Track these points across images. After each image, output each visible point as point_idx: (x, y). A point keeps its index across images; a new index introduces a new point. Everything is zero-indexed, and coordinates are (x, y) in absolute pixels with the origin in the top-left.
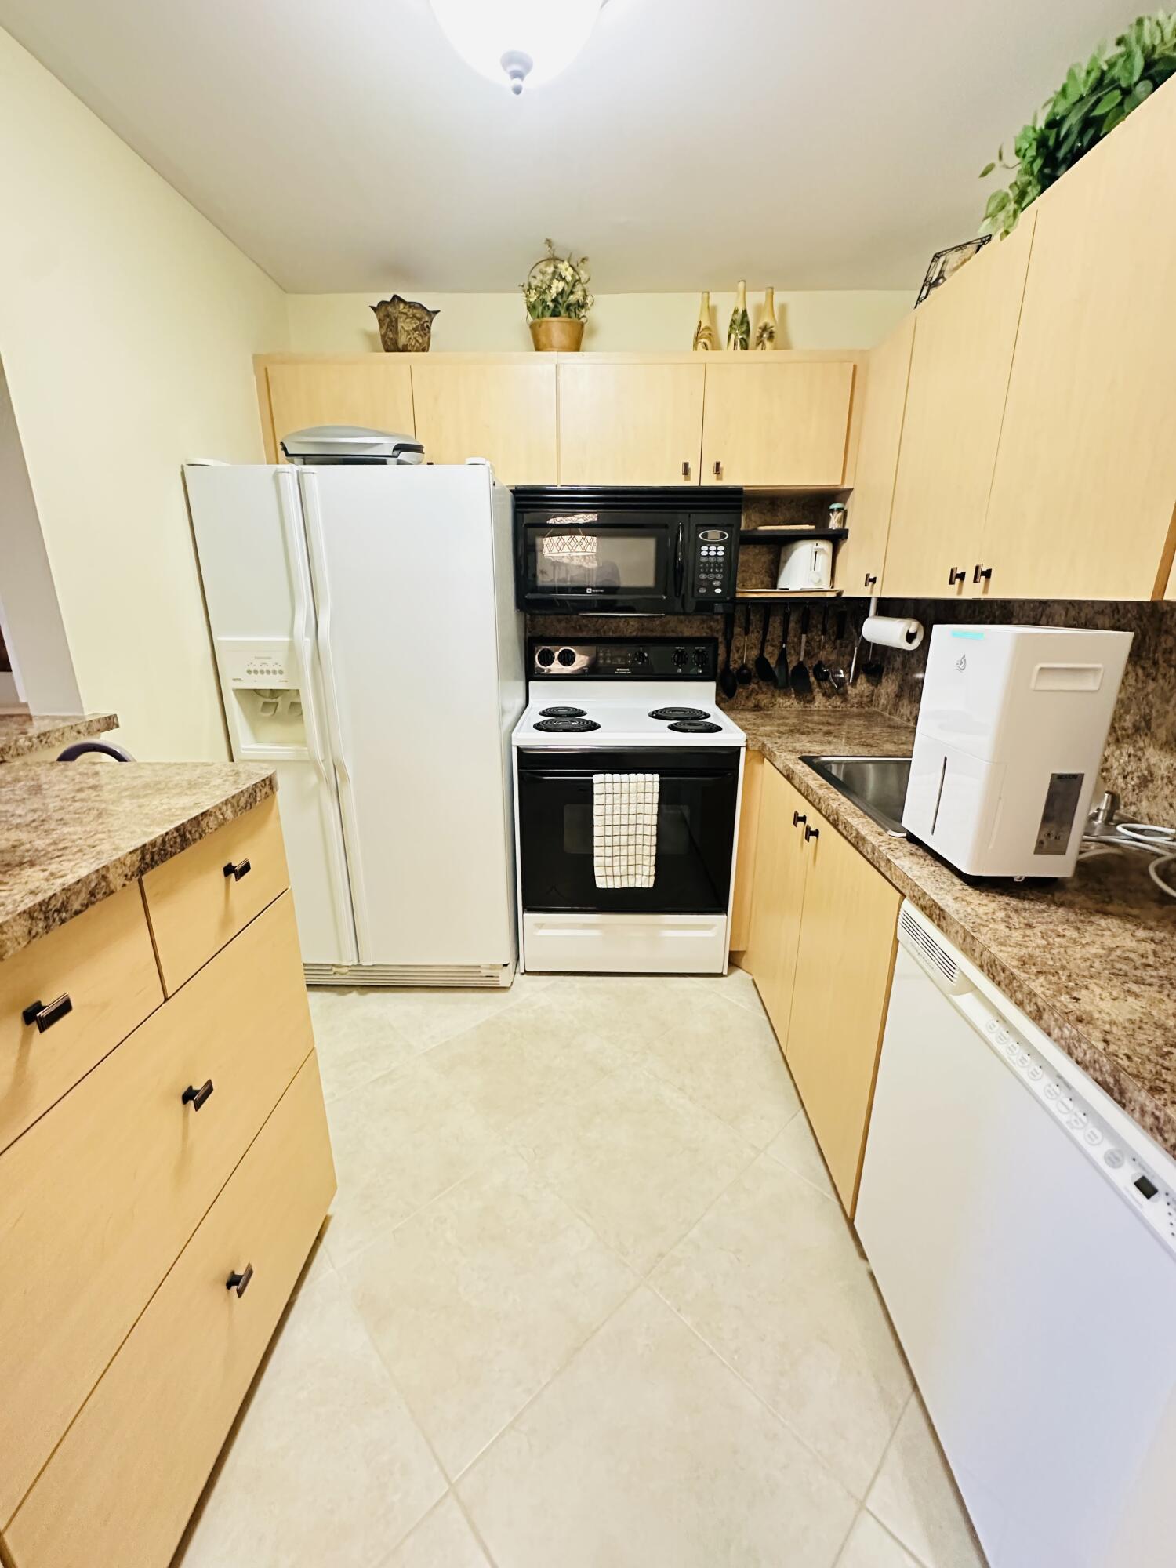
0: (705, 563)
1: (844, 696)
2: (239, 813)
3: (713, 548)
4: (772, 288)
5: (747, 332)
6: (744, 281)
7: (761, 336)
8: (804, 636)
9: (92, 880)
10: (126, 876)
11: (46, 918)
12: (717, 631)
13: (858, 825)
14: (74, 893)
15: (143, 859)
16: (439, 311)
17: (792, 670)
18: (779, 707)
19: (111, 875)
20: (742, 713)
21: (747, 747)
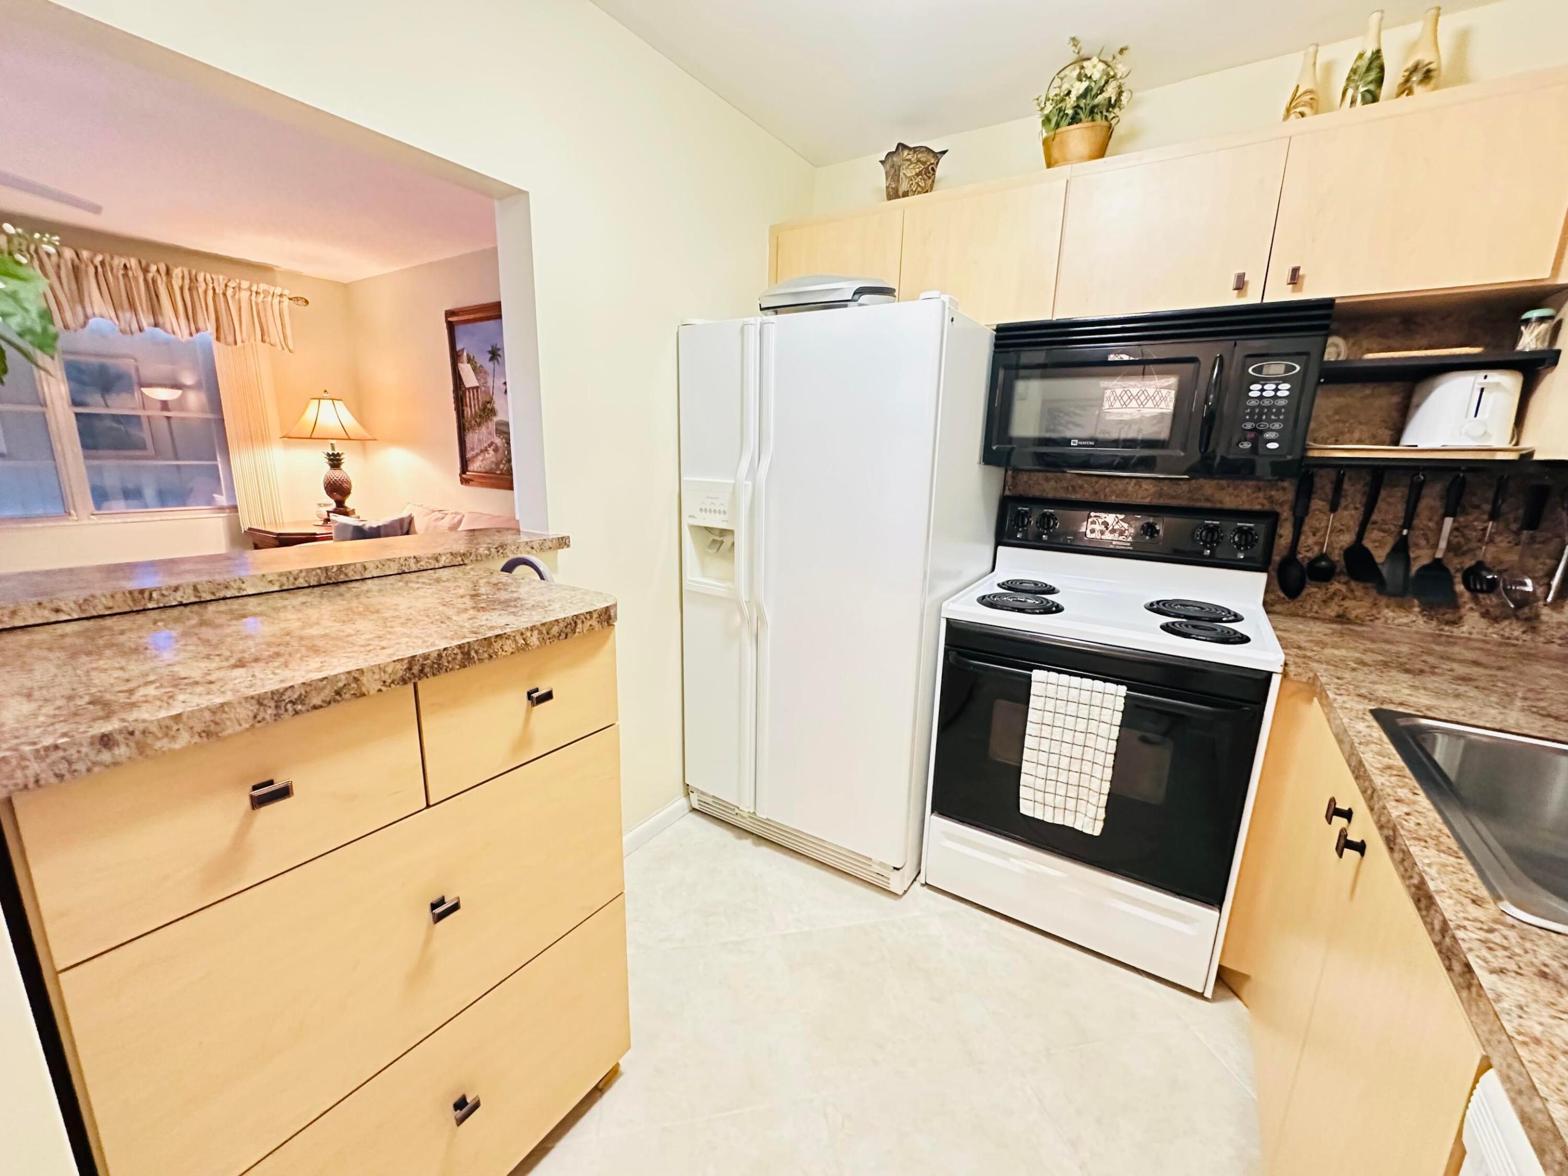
0: (1253, 408)
1: (1532, 623)
2: (548, 641)
3: (1270, 387)
4: (1439, 9)
5: (1380, 81)
6: (1382, 12)
7: (1407, 80)
8: (1448, 522)
9: (340, 680)
10: (384, 682)
11: (277, 707)
12: (1281, 504)
13: (1429, 865)
14: (315, 689)
15: (410, 669)
16: (947, 151)
17: (1419, 570)
18: (1386, 622)
19: (365, 679)
20: (1311, 623)
21: (1285, 675)
